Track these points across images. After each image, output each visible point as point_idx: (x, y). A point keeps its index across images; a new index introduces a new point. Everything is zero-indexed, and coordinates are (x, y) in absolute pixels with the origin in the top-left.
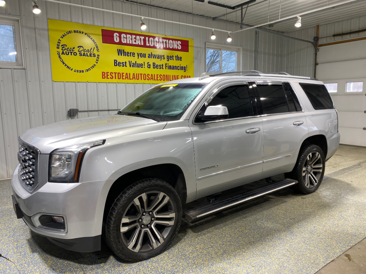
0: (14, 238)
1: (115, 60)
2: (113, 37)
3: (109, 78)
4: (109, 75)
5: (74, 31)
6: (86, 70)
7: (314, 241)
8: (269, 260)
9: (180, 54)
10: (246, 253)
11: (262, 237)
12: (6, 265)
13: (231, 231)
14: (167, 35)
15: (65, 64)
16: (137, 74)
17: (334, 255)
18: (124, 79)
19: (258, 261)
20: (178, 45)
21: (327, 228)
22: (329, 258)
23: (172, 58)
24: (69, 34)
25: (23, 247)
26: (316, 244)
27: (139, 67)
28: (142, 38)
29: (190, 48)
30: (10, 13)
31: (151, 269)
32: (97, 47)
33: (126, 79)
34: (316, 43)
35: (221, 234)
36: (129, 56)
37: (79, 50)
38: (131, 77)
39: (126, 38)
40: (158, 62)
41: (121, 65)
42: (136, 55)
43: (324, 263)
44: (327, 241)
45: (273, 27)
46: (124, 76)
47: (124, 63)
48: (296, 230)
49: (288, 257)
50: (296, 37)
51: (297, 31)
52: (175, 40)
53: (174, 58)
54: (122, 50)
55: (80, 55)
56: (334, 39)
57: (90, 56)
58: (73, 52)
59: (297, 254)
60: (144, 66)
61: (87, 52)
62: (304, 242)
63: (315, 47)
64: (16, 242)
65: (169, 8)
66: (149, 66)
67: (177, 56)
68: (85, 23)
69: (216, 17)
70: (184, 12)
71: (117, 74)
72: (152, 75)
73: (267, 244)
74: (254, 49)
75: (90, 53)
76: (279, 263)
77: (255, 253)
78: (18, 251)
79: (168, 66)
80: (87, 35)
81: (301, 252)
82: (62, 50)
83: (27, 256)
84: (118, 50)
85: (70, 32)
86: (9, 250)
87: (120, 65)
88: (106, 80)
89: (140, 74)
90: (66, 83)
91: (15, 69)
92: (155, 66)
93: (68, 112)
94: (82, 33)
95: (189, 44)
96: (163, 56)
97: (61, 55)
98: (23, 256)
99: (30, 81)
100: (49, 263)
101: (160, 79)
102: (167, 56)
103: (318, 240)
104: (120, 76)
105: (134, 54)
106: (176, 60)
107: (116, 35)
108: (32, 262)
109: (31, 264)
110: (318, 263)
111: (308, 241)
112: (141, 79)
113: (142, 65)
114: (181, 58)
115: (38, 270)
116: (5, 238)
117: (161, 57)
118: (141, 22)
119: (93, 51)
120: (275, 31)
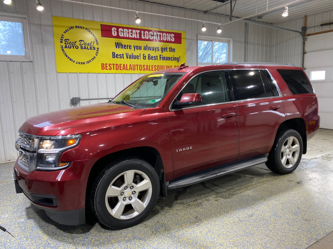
0: (17, 214)
1: (113, 53)
2: (111, 31)
3: (108, 69)
4: (107, 67)
5: (76, 26)
6: (87, 62)
7: (298, 223)
8: (252, 240)
9: (173, 46)
10: (230, 232)
11: (246, 217)
12: (7, 239)
13: (217, 211)
14: (161, 28)
15: (67, 57)
16: (133, 65)
17: (318, 237)
18: (122, 70)
19: (241, 241)
20: (171, 38)
21: (312, 210)
22: (313, 240)
23: (166, 50)
24: (71, 29)
25: (24, 222)
26: (299, 226)
27: (135, 59)
28: (138, 31)
29: (183, 41)
30: (18, 12)
31: (138, 246)
32: (97, 41)
33: (123, 70)
34: (304, 33)
35: (207, 213)
36: (126, 48)
37: (81, 44)
38: (128, 68)
39: (123, 32)
40: (153, 54)
41: (119, 57)
42: (133, 48)
43: (307, 245)
44: (311, 223)
45: (262, 19)
46: (121, 67)
47: (121, 55)
48: (280, 211)
49: (271, 237)
50: (285, 28)
51: (286, 21)
52: (169, 33)
53: (168, 50)
54: (119, 43)
55: (81, 49)
56: (322, 28)
57: (90, 49)
58: (75, 46)
59: (280, 235)
60: (140, 57)
61: (88, 46)
62: (288, 224)
63: (303, 36)
64: (18, 218)
65: (162, 3)
66: (144, 57)
67: (170, 48)
68: (85, 19)
69: (207, 11)
70: (177, 7)
71: (115, 66)
72: (147, 66)
73: (251, 224)
74: (243, 40)
75: (90, 46)
76: (262, 244)
77: (239, 233)
78: (19, 226)
79: (162, 57)
80: (87, 30)
81: (284, 233)
82: (65, 44)
83: (27, 230)
84: (116, 43)
85: (72, 28)
86: (11, 225)
87: (117, 57)
88: (105, 71)
89: (136, 65)
90: (69, 74)
91: (23, 62)
92: (150, 58)
93: (71, 100)
94: (83, 28)
95: (182, 37)
96: (158, 48)
97: (64, 48)
98: (23, 231)
99: (37, 73)
100: (45, 237)
101: (154, 70)
102: (161, 48)
103: (302, 221)
104: (118, 67)
105: (131, 47)
106: (170, 51)
107: (114, 29)
108: (30, 236)
109: (29, 238)
110: (300, 245)
111: (291, 223)
112: (137, 70)
113: (138, 57)
114: (174, 49)
115: (34, 244)
116: (10, 213)
117: (155, 49)
118: (136, 16)
119: (93, 44)
120: (264, 22)
